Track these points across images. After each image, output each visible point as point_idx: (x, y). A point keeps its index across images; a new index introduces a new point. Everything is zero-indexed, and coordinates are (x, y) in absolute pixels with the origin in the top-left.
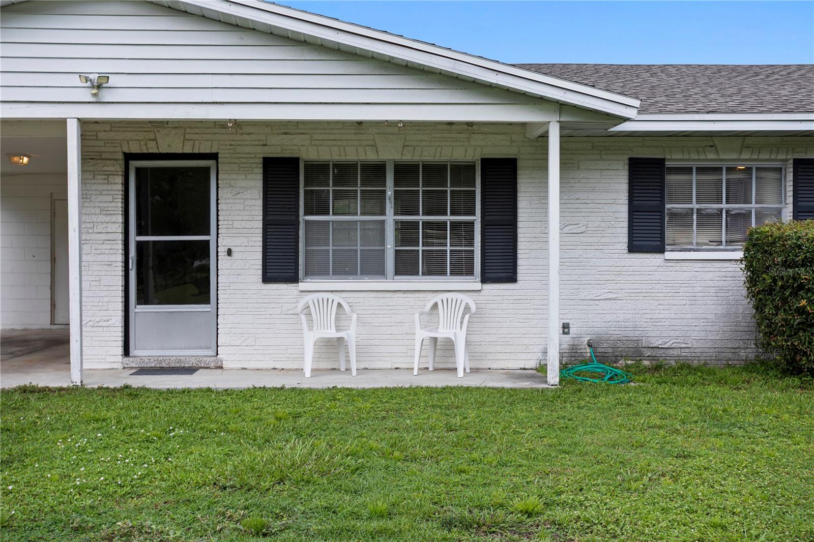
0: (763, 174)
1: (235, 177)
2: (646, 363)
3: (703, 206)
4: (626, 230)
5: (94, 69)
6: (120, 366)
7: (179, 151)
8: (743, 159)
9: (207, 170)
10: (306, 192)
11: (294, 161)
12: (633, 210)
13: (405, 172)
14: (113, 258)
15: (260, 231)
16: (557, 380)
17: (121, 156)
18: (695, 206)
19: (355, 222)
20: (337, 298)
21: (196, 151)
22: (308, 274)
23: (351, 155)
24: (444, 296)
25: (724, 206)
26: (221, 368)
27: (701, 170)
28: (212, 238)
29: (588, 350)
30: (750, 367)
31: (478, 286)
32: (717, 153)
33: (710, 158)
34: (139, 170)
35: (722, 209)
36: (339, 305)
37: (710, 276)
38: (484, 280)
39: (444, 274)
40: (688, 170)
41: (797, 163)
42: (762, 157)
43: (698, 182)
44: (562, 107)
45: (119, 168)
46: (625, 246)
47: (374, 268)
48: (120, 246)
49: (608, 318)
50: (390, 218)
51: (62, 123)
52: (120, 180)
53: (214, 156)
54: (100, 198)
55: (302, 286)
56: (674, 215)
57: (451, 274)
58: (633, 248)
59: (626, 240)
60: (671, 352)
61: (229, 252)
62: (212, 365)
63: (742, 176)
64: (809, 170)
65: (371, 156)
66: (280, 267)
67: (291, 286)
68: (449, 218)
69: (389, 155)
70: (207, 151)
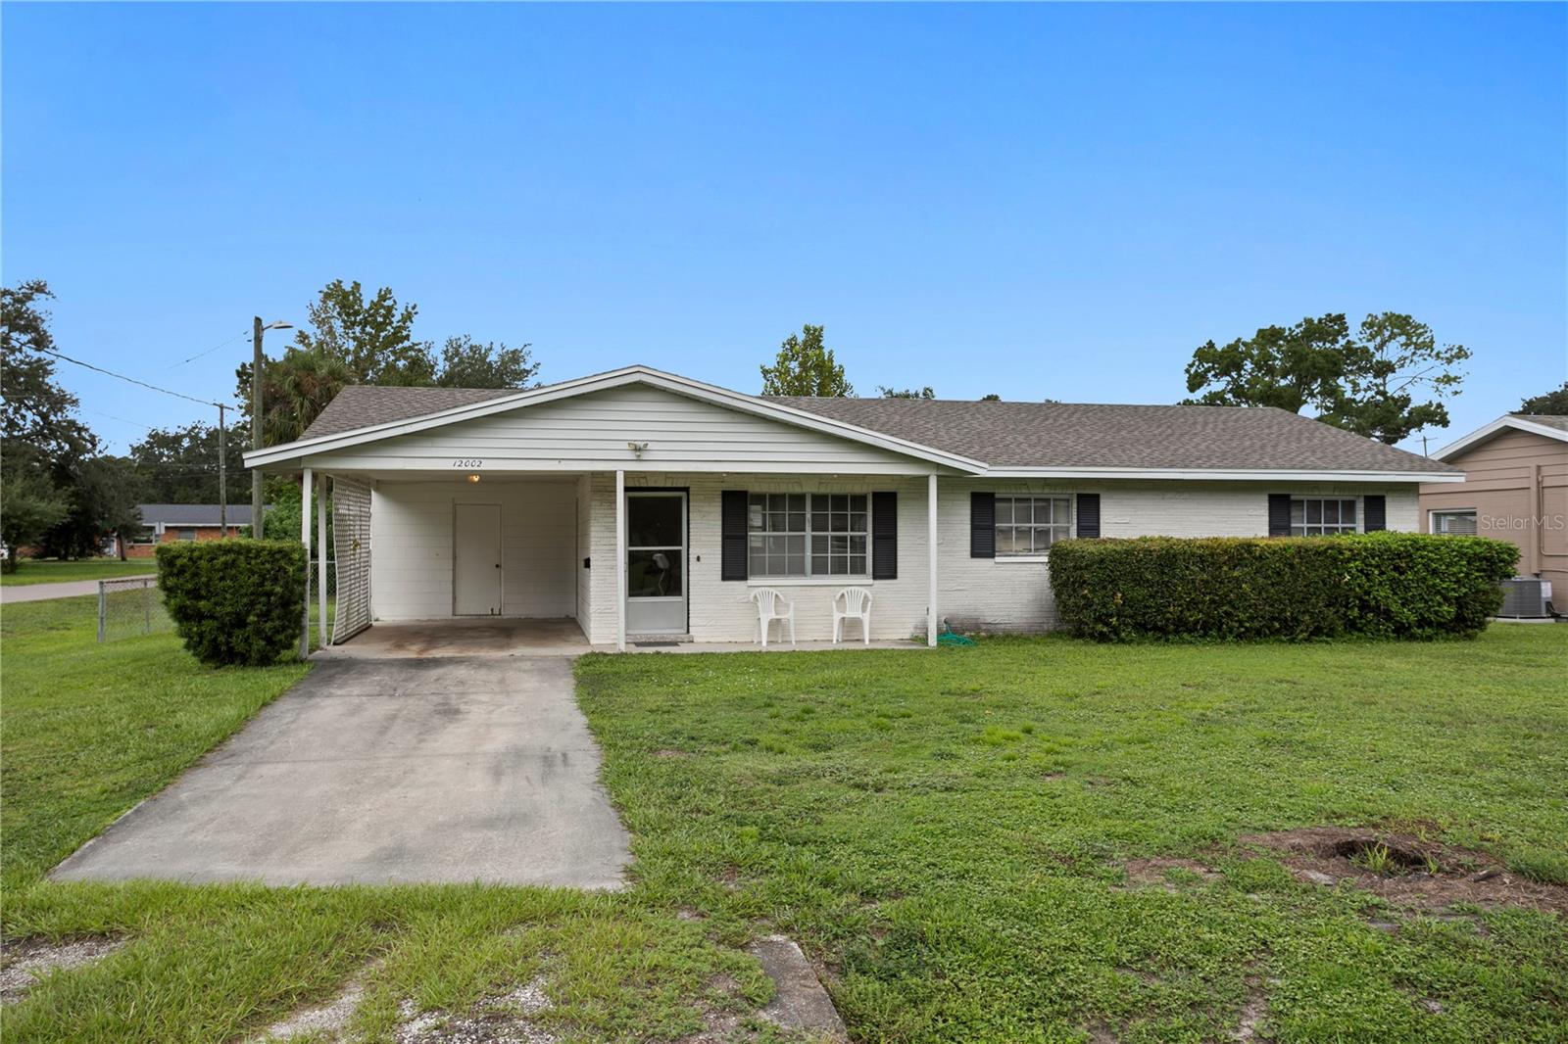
0: (1058, 503)
1: (702, 504)
2: (983, 634)
3: (1019, 525)
4: (969, 543)
5: (639, 438)
7: (662, 485)
8: (1047, 493)
9: (680, 499)
11: (745, 494)
12: (974, 528)
13: (819, 501)
14: (614, 563)
15: (720, 543)
16: (935, 644)
18: (1014, 525)
19: (784, 536)
20: (775, 591)
21: (674, 485)
22: (753, 574)
23: (783, 489)
24: (848, 589)
25: (1033, 525)
26: (692, 642)
27: (1017, 500)
28: (683, 548)
29: (945, 625)
30: (1054, 635)
31: (871, 581)
32: (1028, 488)
33: (1024, 493)
34: (638, 498)
35: (1031, 528)
36: (777, 596)
37: (1024, 573)
38: (875, 578)
39: (846, 573)
40: (1010, 500)
41: (1080, 496)
42: (1057, 492)
43: (1016, 508)
44: (938, 466)
46: (969, 553)
47: (797, 570)
49: (958, 603)
50: (809, 533)
51: (614, 474)
53: (686, 490)
54: (604, 520)
55: (750, 582)
56: (1002, 531)
57: (851, 573)
58: (974, 555)
59: (969, 549)
60: (998, 626)
61: (698, 559)
62: (686, 640)
63: (1044, 504)
64: (1088, 500)
65: (797, 490)
66: (735, 567)
67: (742, 583)
68: (849, 533)
69: (809, 489)
70: (683, 485)
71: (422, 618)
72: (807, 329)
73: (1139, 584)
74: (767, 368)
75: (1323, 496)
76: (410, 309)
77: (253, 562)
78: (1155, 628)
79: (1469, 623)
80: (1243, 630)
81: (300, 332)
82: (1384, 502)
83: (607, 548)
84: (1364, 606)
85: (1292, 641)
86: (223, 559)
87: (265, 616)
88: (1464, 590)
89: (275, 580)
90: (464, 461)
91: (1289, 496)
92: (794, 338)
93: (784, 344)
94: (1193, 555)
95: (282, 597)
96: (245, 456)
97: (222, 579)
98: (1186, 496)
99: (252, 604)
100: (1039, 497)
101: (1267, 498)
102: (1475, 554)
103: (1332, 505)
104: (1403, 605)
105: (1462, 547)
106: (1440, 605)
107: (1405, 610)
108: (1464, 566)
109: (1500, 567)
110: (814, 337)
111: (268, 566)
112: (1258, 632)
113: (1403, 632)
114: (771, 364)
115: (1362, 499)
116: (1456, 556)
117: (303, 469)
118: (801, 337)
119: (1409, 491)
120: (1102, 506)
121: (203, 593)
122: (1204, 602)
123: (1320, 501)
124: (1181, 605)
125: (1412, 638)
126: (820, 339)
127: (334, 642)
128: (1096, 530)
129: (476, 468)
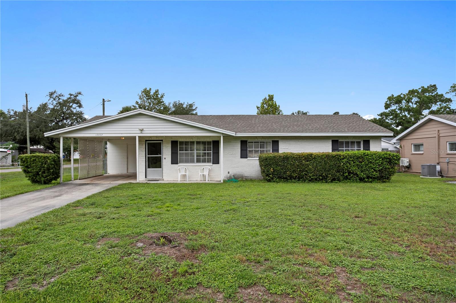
0: (267, 143)
1: (166, 144)
2: (244, 179)
4: (240, 154)
5: (142, 127)
6: (145, 180)
7: (156, 140)
8: (263, 140)
9: (161, 143)
10: (179, 147)
11: (177, 142)
12: (241, 150)
13: (198, 143)
14: (143, 160)
15: (171, 154)
16: (223, 181)
17: (145, 141)
18: (254, 149)
19: (189, 153)
20: (185, 167)
21: (159, 139)
22: (180, 162)
23: (188, 140)
24: (205, 167)
25: (259, 149)
26: (163, 180)
27: (255, 142)
28: (162, 156)
29: (233, 177)
30: (260, 180)
31: (212, 165)
32: (257, 139)
33: (256, 140)
34: (148, 143)
36: (186, 168)
37: (256, 163)
38: (213, 164)
39: (206, 162)
40: (253, 142)
41: (273, 141)
42: (266, 140)
45: (144, 143)
46: (240, 157)
47: (192, 161)
48: (145, 157)
49: (237, 171)
50: (195, 152)
51: (135, 137)
52: (145, 145)
53: (162, 140)
54: (141, 148)
55: (179, 165)
56: (249, 151)
57: (207, 162)
58: (241, 157)
60: (249, 177)
61: (165, 159)
62: (162, 180)
63: (263, 143)
64: (275, 142)
65: (192, 140)
66: (174, 161)
67: (177, 165)
68: (207, 152)
69: (195, 140)
70: (161, 139)
71: (119, 173)
72: (269, 96)
73: (278, 166)
74: (258, 106)
75: (350, 140)
76: (163, 95)
77: (40, 159)
78: (284, 178)
79: (384, 178)
80: (310, 179)
81: (136, 101)
82: (369, 142)
83: (141, 156)
84: (349, 173)
85: (326, 182)
86: (33, 159)
87: (44, 172)
88: (381, 168)
89: (45, 164)
90: (98, 134)
91: (338, 140)
92: (266, 98)
93: (263, 100)
94: (294, 157)
95: (47, 168)
96: (44, 134)
97: (33, 163)
98: (306, 140)
99: (40, 169)
100: (261, 142)
101: (331, 141)
102: (384, 157)
103: (353, 143)
104: (362, 172)
105: (380, 155)
106: (373, 172)
107: (362, 174)
108: (381, 160)
109: (393, 161)
110: (271, 98)
111: (44, 160)
112: (316, 179)
113: (362, 180)
114: (259, 106)
115: (362, 141)
116: (378, 158)
117: (60, 137)
118: (268, 98)
119: (378, 138)
120: (279, 143)
121: (29, 167)
122: (297, 171)
123: (349, 142)
124: (291, 172)
125: (366, 182)
126: (273, 98)
127: (79, 179)
128: (277, 150)
129: (101, 136)
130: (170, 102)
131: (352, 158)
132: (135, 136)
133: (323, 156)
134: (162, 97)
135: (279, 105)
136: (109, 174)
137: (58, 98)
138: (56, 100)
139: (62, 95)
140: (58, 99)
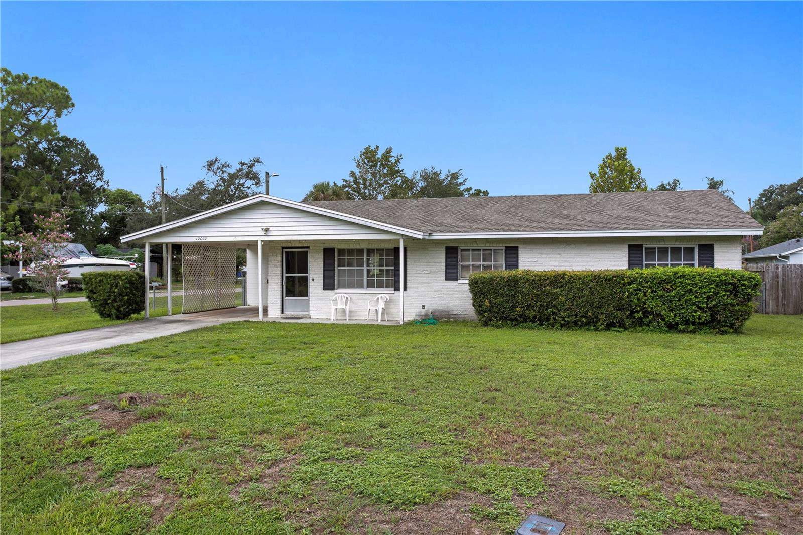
0: (498, 251)
1: (315, 254)
2: (451, 320)
3: (474, 263)
4: (444, 272)
5: (265, 225)
6: (279, 317)
7: (298, 246)
8: (488, 246)
9: (306, 252)
10: (338, 259)
11: (333, 249)
12: (447, 265)
13: (370, 252)
14: (278, 281)
15: (322, 272)
16: (402, 323)
17: (281, 249)
18: (471, 263)
19: (354, 269)
20: (346, 295)
21: (303, 246)
22: (339, 287)
23: (351, 247)
24: (381, 295)
25: (482, 263)
26: (310, 318)
27: (473, 250)
28: (308, 275)
29: (431, 315)
31: (393, 292)
32: (477, 244)
33: (475, 246)
34: (286, 252)
35: (481, 265)
36: (347, 297)
38: (395, 290)
39: (384, 287)
40: (469, 250)
41: (506, 248)
42: (494, 245)
44: (404, 235)
45: (279, 252)
46: (444, 278)
47: (360, 285)
48: (280, 278)
49: (438, 303)
50: (365, 268)
51: (257, 242)
52: (280, 256)
53: (308, 248)
54: (274, 262)
55: (336, 291)
56: (463, 267)
57: (386, 287)
58: (447, 279)
59: (444, 276)
60: (461, 316)
61: (313, 280)
62: (307, 317)
63: (490, 252)
64: (512, 250)
65: (358, 247)
66: (329, 285)
67: (332, 291)
68: (385, 268)
69: (364, 246)
70: (306, 246)
72: (617, 149)
73: (499, 295)
74: (593, 173)
75: (669, 245)
76: (399, 157)
77: (109, 279)
79: (723, 324)
80: (562, 322)
81: (352, 171)
82: (713, 248)
83: (275, 274)
84: (646, 313)
85: (597, 329)
86: (99, 278)
87: (115, 300)
88: (714, 303)
89: (117, 286)
90: (200, 238)
91: (641, 246)
92: (610, 155)
93: (604, 159)
95: (119, 293)
96: (121, 238)
97: (100, 286)
98: (573, 246)
99: (110, 295)
100: (485, 249)
101: (627, 247)
102: (721, 281)
103: (676, 251)
104: (672, 311)
105: (712, 276)
106: (695, 312)
107: (672, 314)
108: (713, 288)
109: (743, 290)
110: (621, 154)
111: (114, 281)
112: (576, 323)
113: (672, 327)
114: (596, 171)
115: (697, 247)
117: (145, 243)
118: (614, 154)
119: (733, 240)
120: (520, 252)
121: (95, 291)
123: (668, 248)
125: (683, 331)
126: (625, 154)
127: (183, 313)
128: (516, 266)
129: (204, 241)
130: (416, 171)
131: (649, 283)
132: (257, 240)
133: (587, 277)
134: (398, 161)
135: (639, 169)
136: (249, 305)
137: (222, 170)
138: (218, 174)
139: (228, 165)
140: (221, 172)
